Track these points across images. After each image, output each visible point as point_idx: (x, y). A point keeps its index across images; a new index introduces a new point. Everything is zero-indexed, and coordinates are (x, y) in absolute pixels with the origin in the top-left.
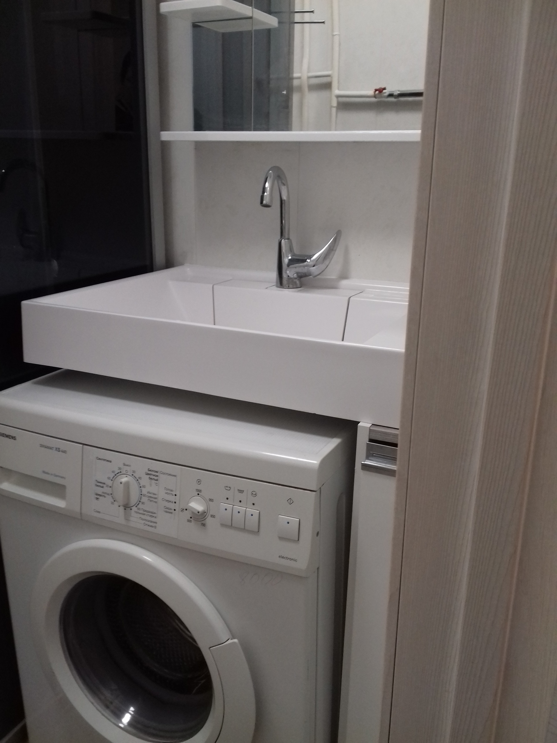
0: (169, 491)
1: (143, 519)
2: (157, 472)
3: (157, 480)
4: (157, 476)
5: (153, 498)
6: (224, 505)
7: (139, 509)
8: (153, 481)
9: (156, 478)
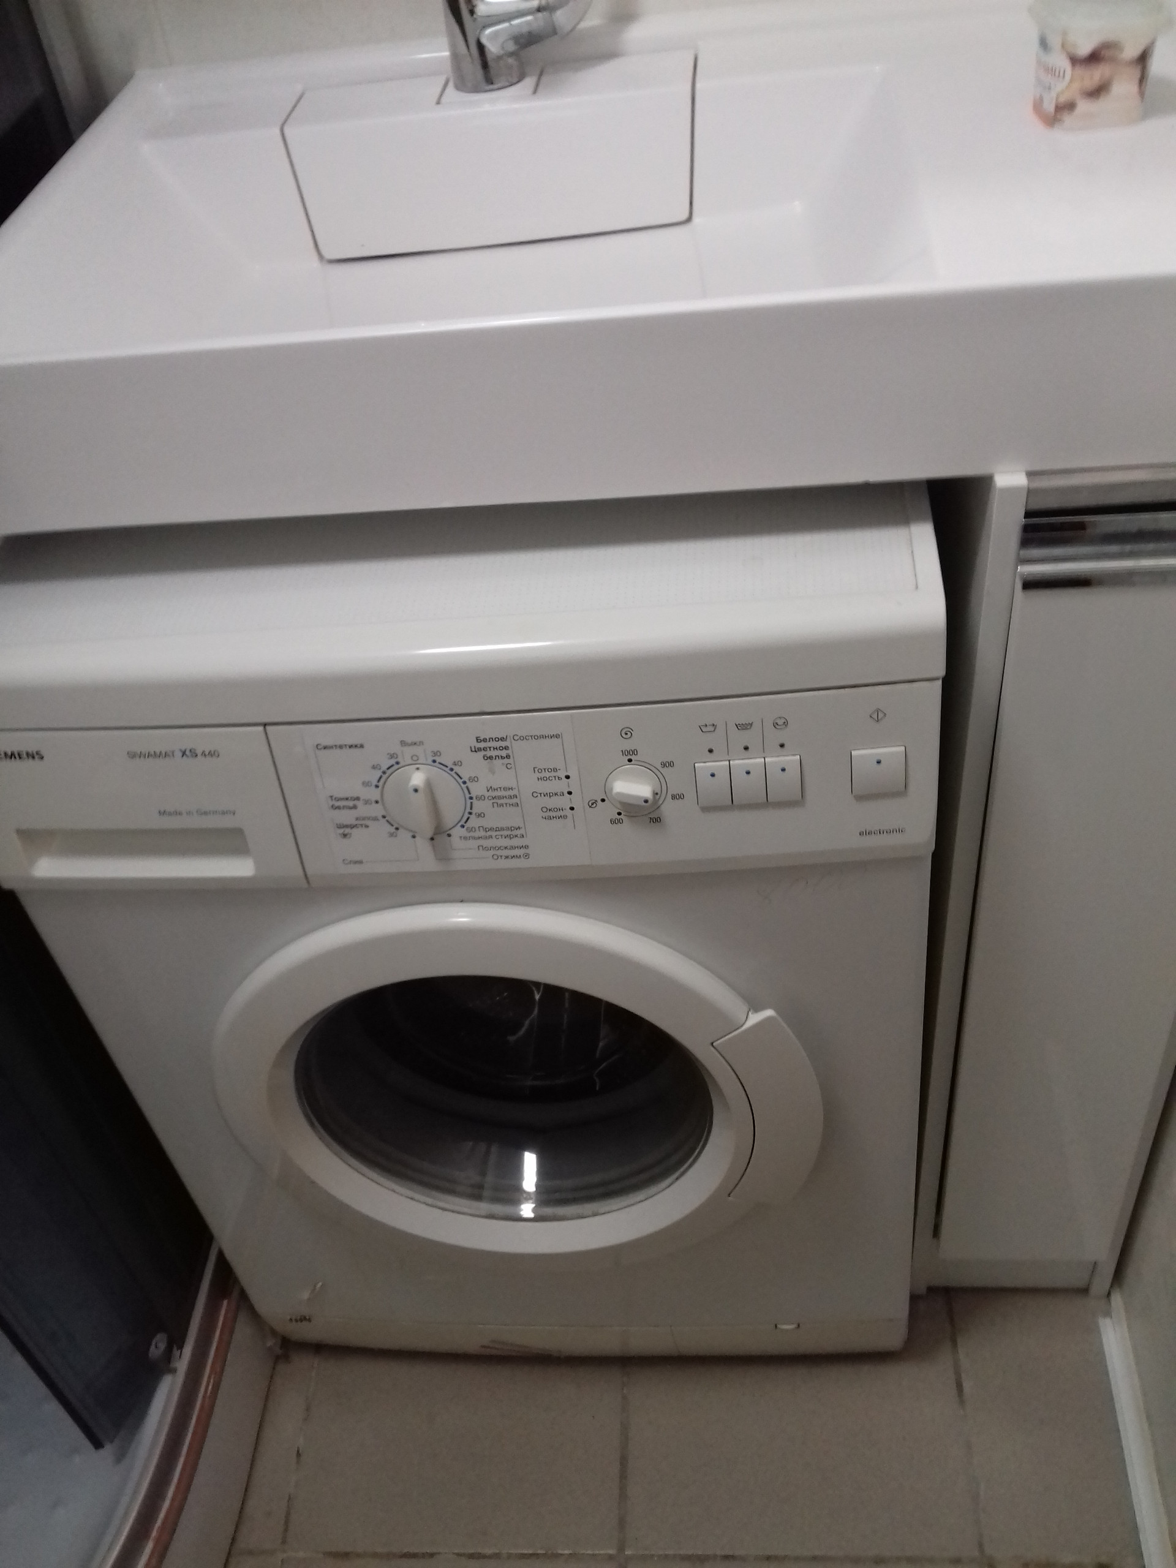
0: (546, 773)
1: (486, 849)
2: (502, 739)
3: (508, 757)
4: (506, 748)
5: (505, 798)
6: (704, 767)
7: (470, 830)
8: (498, 763)
9: (504, 753)
